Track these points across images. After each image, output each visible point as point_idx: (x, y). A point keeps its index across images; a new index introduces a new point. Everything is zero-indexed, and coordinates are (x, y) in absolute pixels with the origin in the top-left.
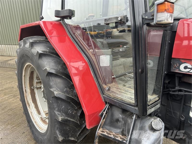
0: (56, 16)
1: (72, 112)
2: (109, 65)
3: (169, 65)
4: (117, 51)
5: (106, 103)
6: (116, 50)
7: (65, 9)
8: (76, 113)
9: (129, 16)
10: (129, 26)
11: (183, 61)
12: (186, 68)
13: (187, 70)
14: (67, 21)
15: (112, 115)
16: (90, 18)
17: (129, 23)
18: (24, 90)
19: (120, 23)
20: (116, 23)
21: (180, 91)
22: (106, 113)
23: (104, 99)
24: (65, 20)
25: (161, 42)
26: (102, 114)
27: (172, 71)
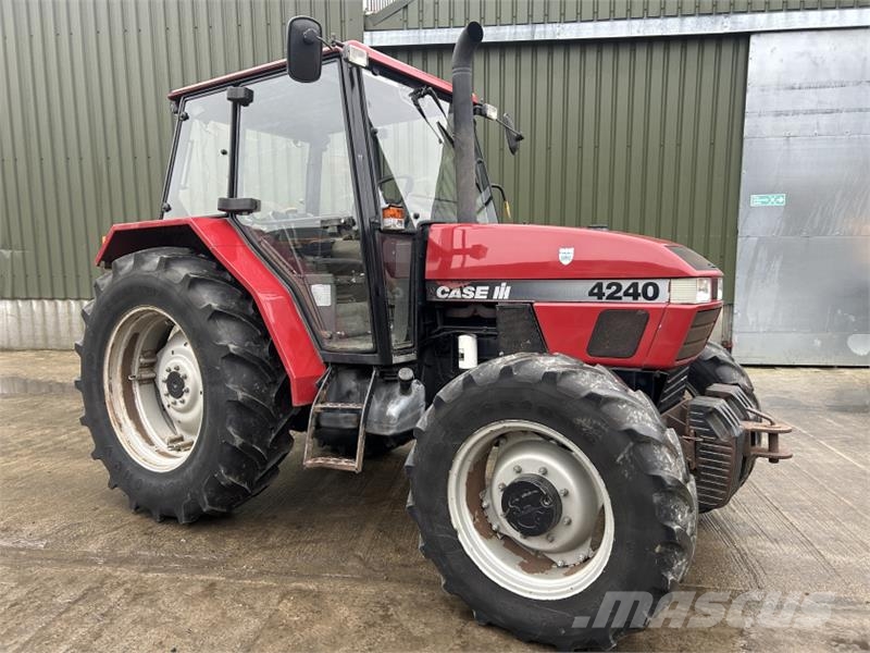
0: (219, 209)
1: (261, 389)
2: (329, 304)
3: (424, 292)
4: (345, 282)
5: (327, 364)
6: (343, 279)
7: (239, 197)
8: (268, 392)
9: (355, 218)
10: (357, 232)
11: (439, 283)
12: (443, 292)
13: (446, 295)
14: (244, 219)
15: (339, 387)
16: (290, 215)
17: (355, 228)
18: (106, 387)
19: (344, 227)
20: (338, 226)
21: (443, 330)
22: (328, 381)
23: (324, 359)
24: (238, 216)
25: (409, 262)
26: (320, 383)
27: (429, 299)
